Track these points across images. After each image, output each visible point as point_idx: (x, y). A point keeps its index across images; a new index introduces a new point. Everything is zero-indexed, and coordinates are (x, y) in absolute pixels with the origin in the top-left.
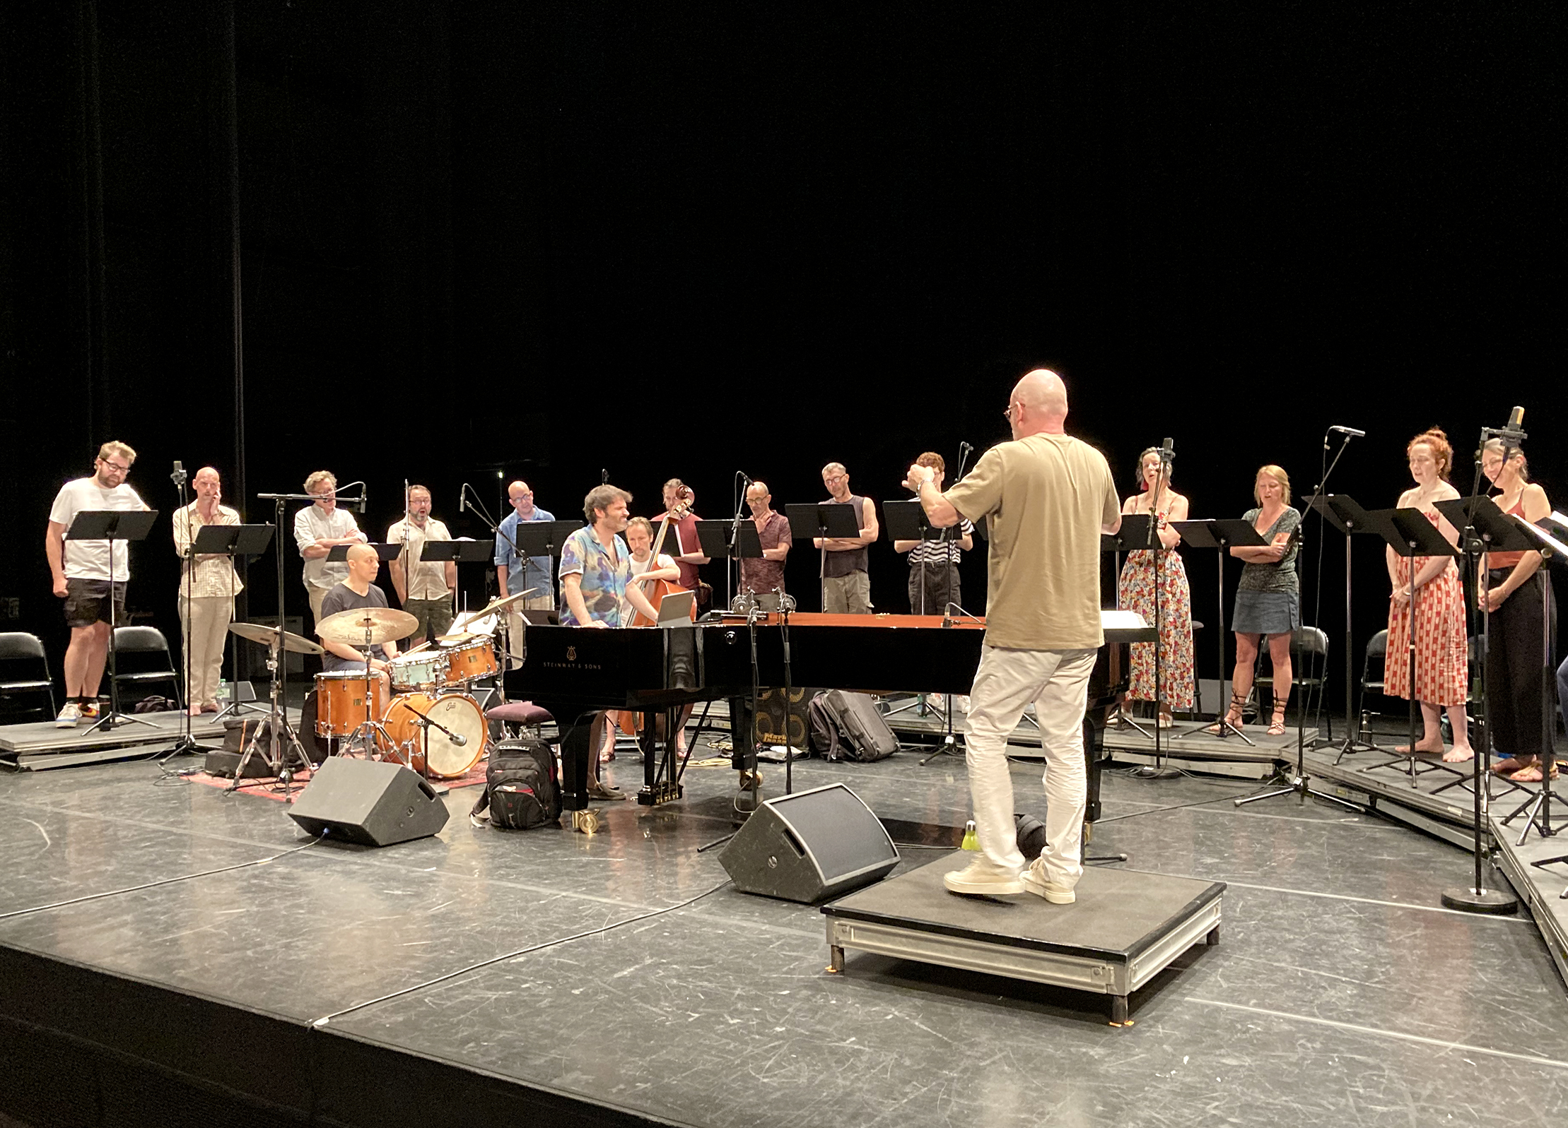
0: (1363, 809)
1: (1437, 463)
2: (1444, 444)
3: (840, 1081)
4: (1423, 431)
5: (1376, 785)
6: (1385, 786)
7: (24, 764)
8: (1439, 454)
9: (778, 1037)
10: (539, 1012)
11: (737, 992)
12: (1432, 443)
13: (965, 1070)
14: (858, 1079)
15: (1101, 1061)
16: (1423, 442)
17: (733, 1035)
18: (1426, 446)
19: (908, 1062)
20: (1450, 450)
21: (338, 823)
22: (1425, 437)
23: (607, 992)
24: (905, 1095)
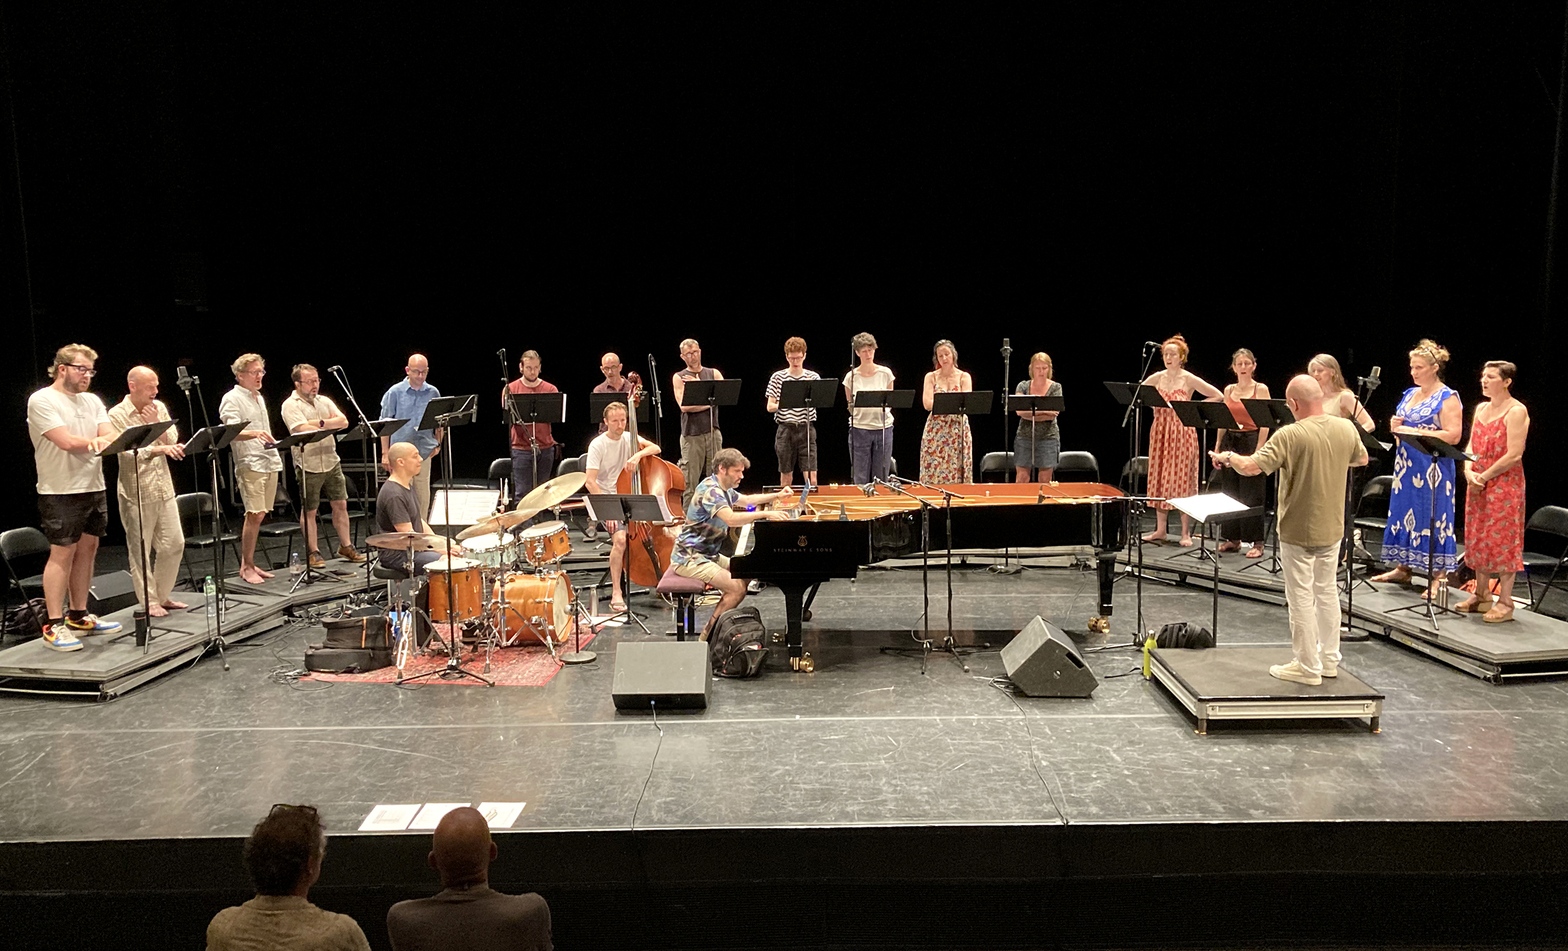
0: (1174, 583)
1: (1181, 357)
2: (1185, 345)
4: (1171, 336)
5: (1188, 568)
6: (1198, 568)
7: (111, 692)
8: (1182, 351)
12: (1179, 344)
16: (1173, 343)
18: (1173, 346)
20: (1187, 350)
21: (666, 695)
22: (1172, 340)
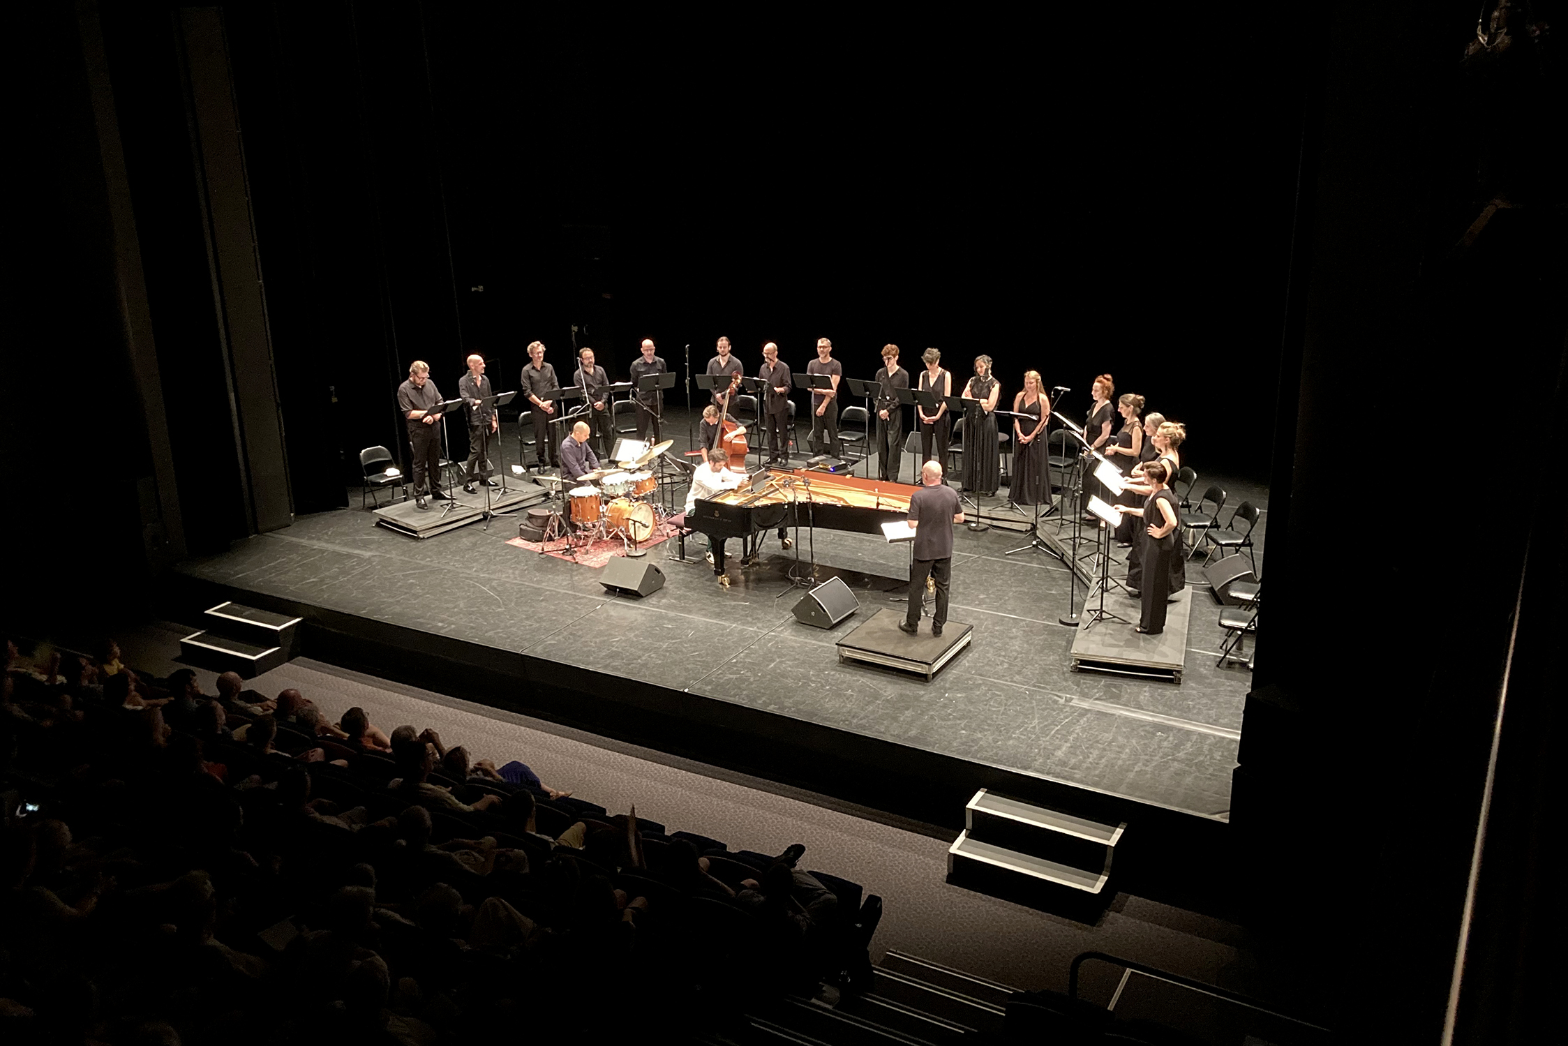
3: (848, 705)
9: (828, 690)
10: (752, 683)
11: (811, 673)
13: (883, 700)
14: (853, 705)
15: (922, 696)
17: (813, 690)
19: (867, 698)
23: (769, 674)
24: (866, 709)
